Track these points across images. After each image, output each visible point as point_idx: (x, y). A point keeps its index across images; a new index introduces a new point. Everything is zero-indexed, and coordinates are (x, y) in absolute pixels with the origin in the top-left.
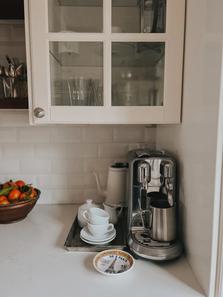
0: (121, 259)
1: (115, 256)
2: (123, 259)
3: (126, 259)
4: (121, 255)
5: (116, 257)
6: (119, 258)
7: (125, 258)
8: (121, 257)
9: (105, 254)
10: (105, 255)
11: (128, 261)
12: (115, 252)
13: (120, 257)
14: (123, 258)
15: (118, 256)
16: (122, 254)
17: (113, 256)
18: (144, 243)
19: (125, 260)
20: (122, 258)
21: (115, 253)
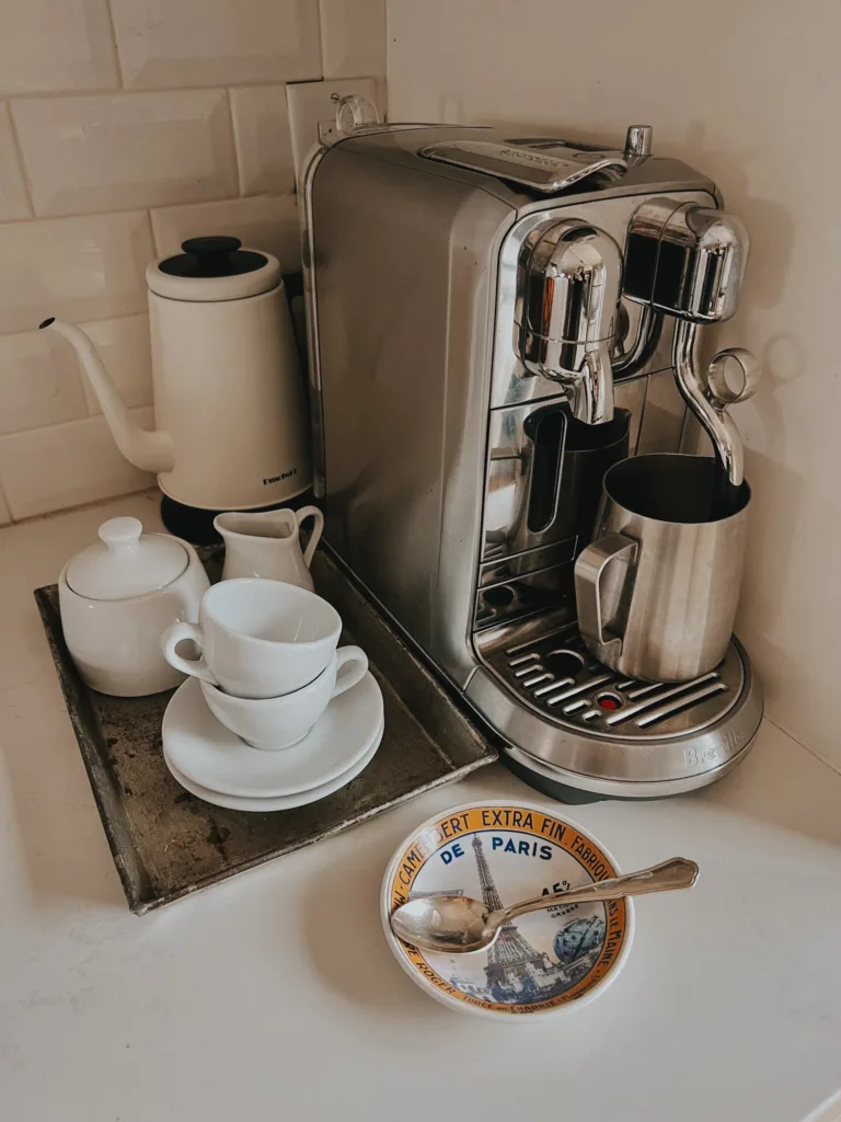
0: (510, 847)
1: (466, 844)
2: (524, 847)
3: (541, 843)
4: (497, 826)
5: (477, 843)
6: (495, 846)
7: (531, 840)
8: (506, 837)
9: (415, 862)
10: (419, 865)
11: (555, 850)
12: (462, 820)
13: (497, 842)
14: (517, 838)
15: (486, 839)
16: (502, 818)
17: (457, 852)
18: (611, 720)
19: (539, 852)
20: (510, 843)
21: (462, 826)
